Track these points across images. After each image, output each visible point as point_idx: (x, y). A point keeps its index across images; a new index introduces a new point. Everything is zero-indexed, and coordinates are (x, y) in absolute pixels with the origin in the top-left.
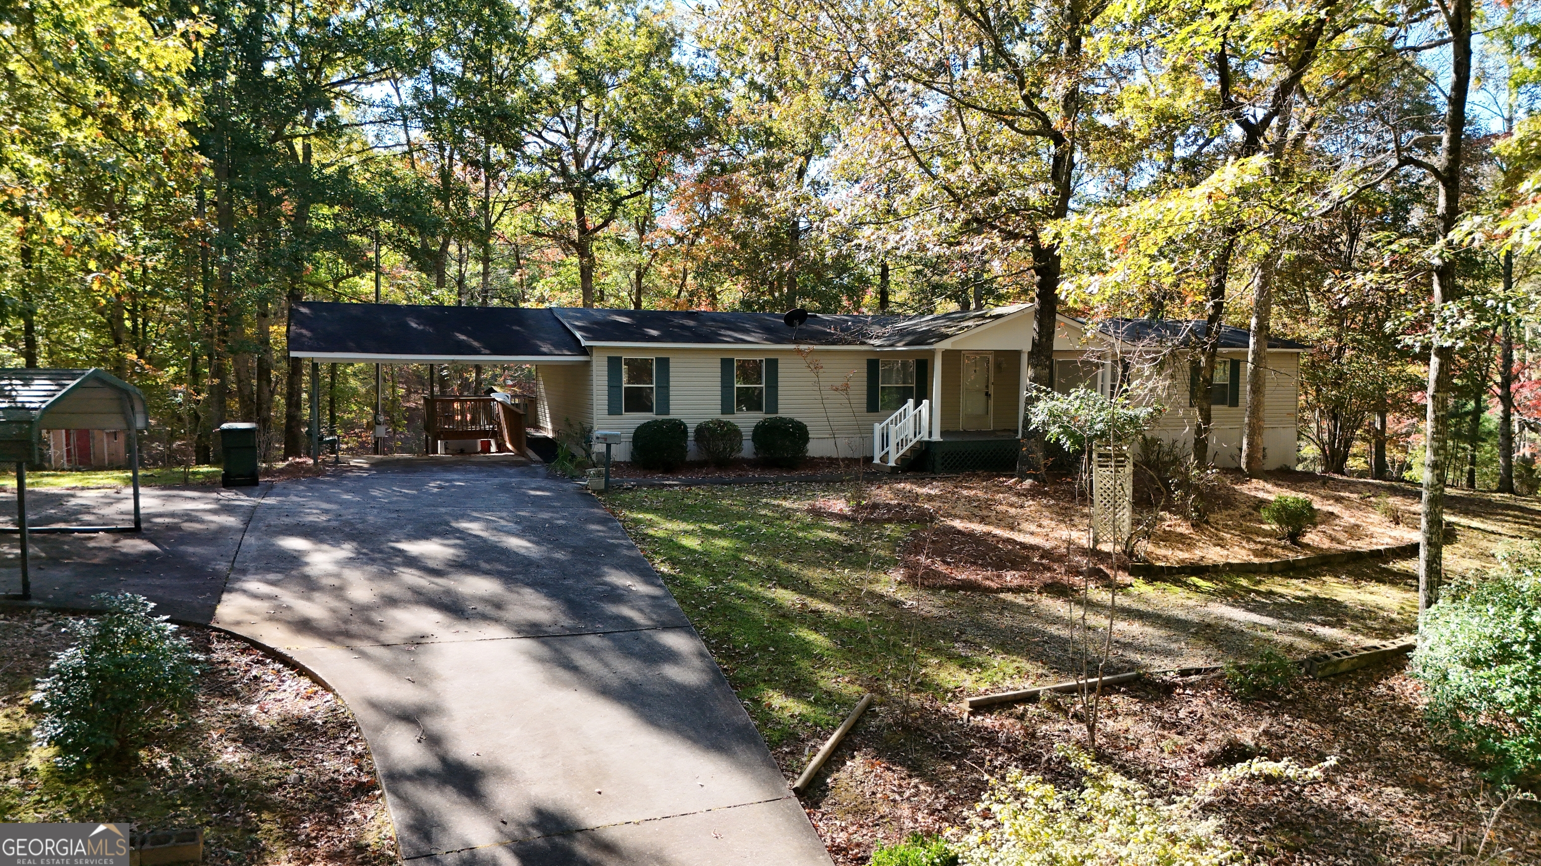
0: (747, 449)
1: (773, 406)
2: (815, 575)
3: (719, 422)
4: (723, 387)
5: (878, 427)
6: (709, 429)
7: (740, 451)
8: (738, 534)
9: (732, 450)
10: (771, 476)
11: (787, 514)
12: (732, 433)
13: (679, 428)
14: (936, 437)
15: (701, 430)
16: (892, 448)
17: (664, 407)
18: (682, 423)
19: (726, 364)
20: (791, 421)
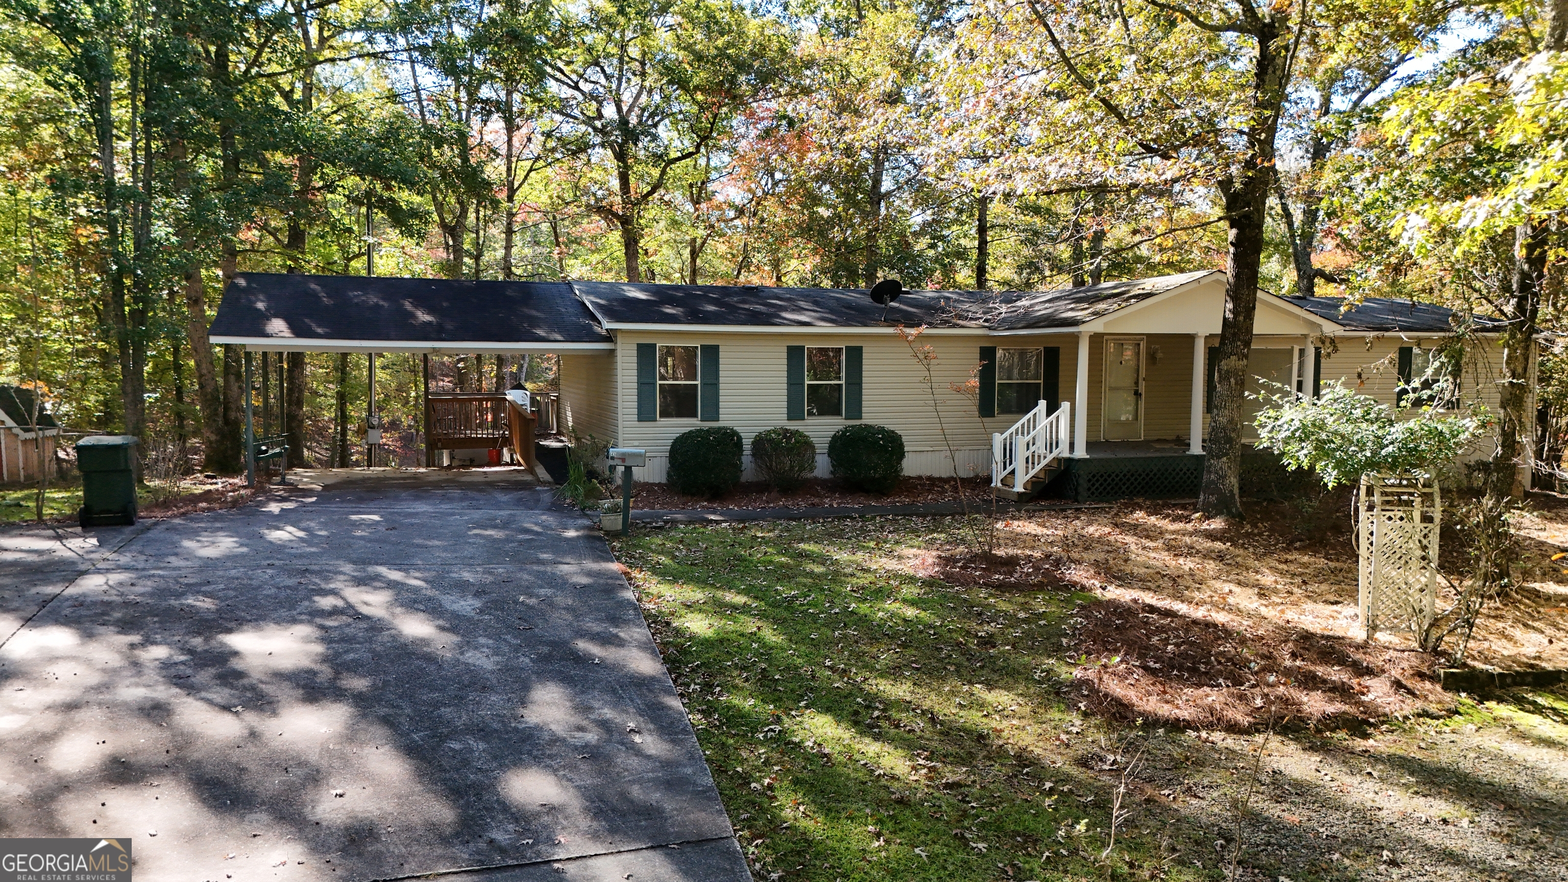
0: (822, 466)
1: (856, 410)
3: (786, 433)
4: (790, 384)
5: (998, 440)
6: (771, 441)
7: (812, 470)
9: (802, 469)
10: (854, 504)
12: (802, 445)
13: (731, 438)
14: (1081, 453)
15: (760, 442)
16: (1019, 464)
17: (713, 412)
18: (734, 433)
19: (795, 354)
20: (882, 430)
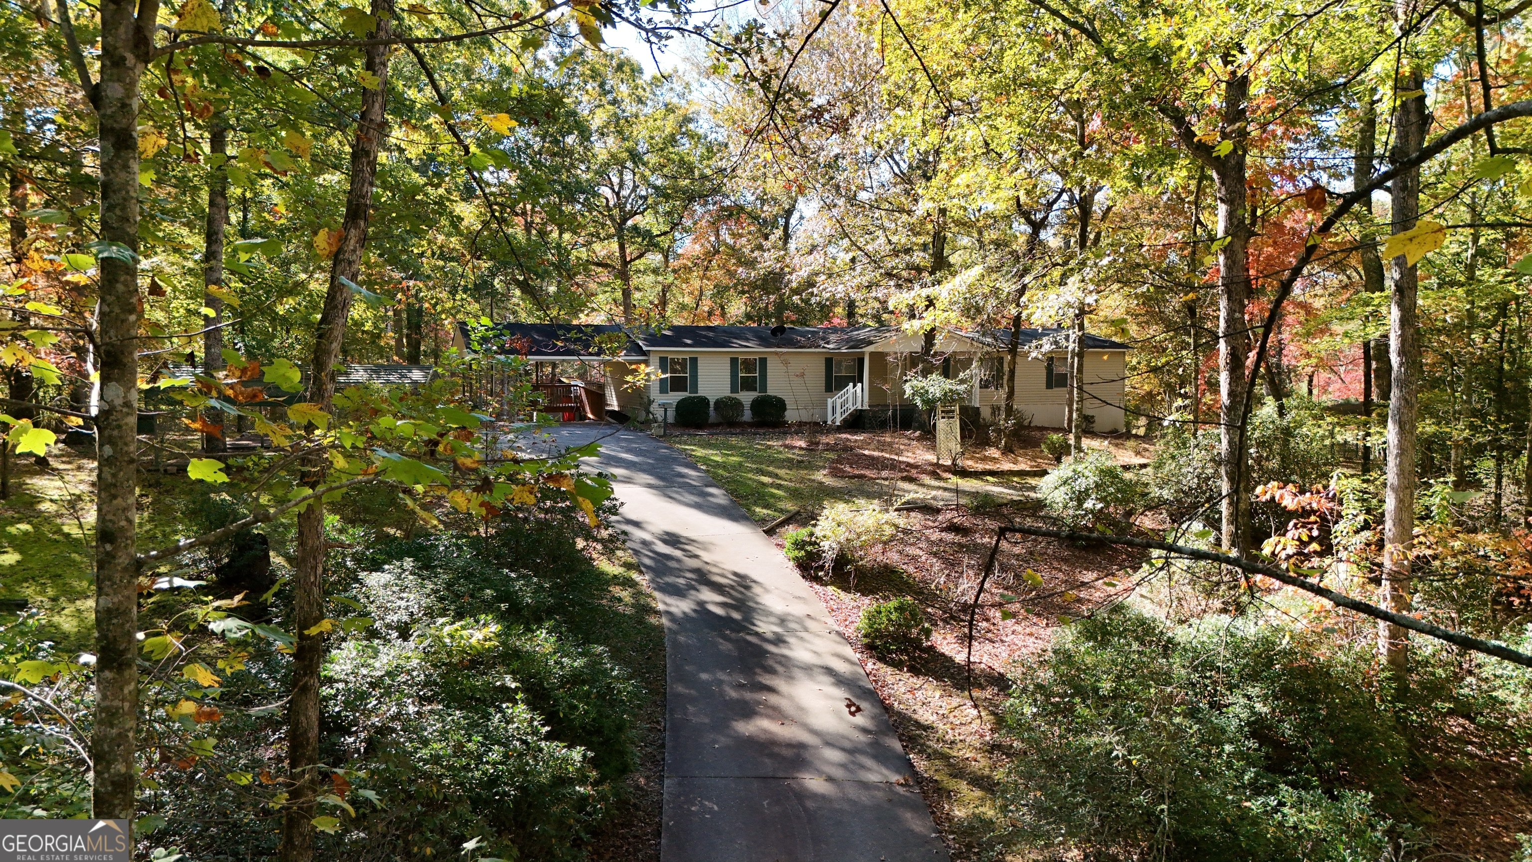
0: (747, 416)
1: (764, 388)
2: (782, 472)
3: (730, 399)
4: (732, 376)
5: (830, 401)
6: (723, 402)
7: (742, 416)
8: (742, 455)
9: (738, 415)
10: (762, 431)
11: (770, 447)
12: (737, 405)
13: (704, 401)
14: (866, 407)
15: (718, 403)
16: (838, 415)
17: (695, 389)
18: (705, 399)
19: (734, 361)
20: (775, 397)
